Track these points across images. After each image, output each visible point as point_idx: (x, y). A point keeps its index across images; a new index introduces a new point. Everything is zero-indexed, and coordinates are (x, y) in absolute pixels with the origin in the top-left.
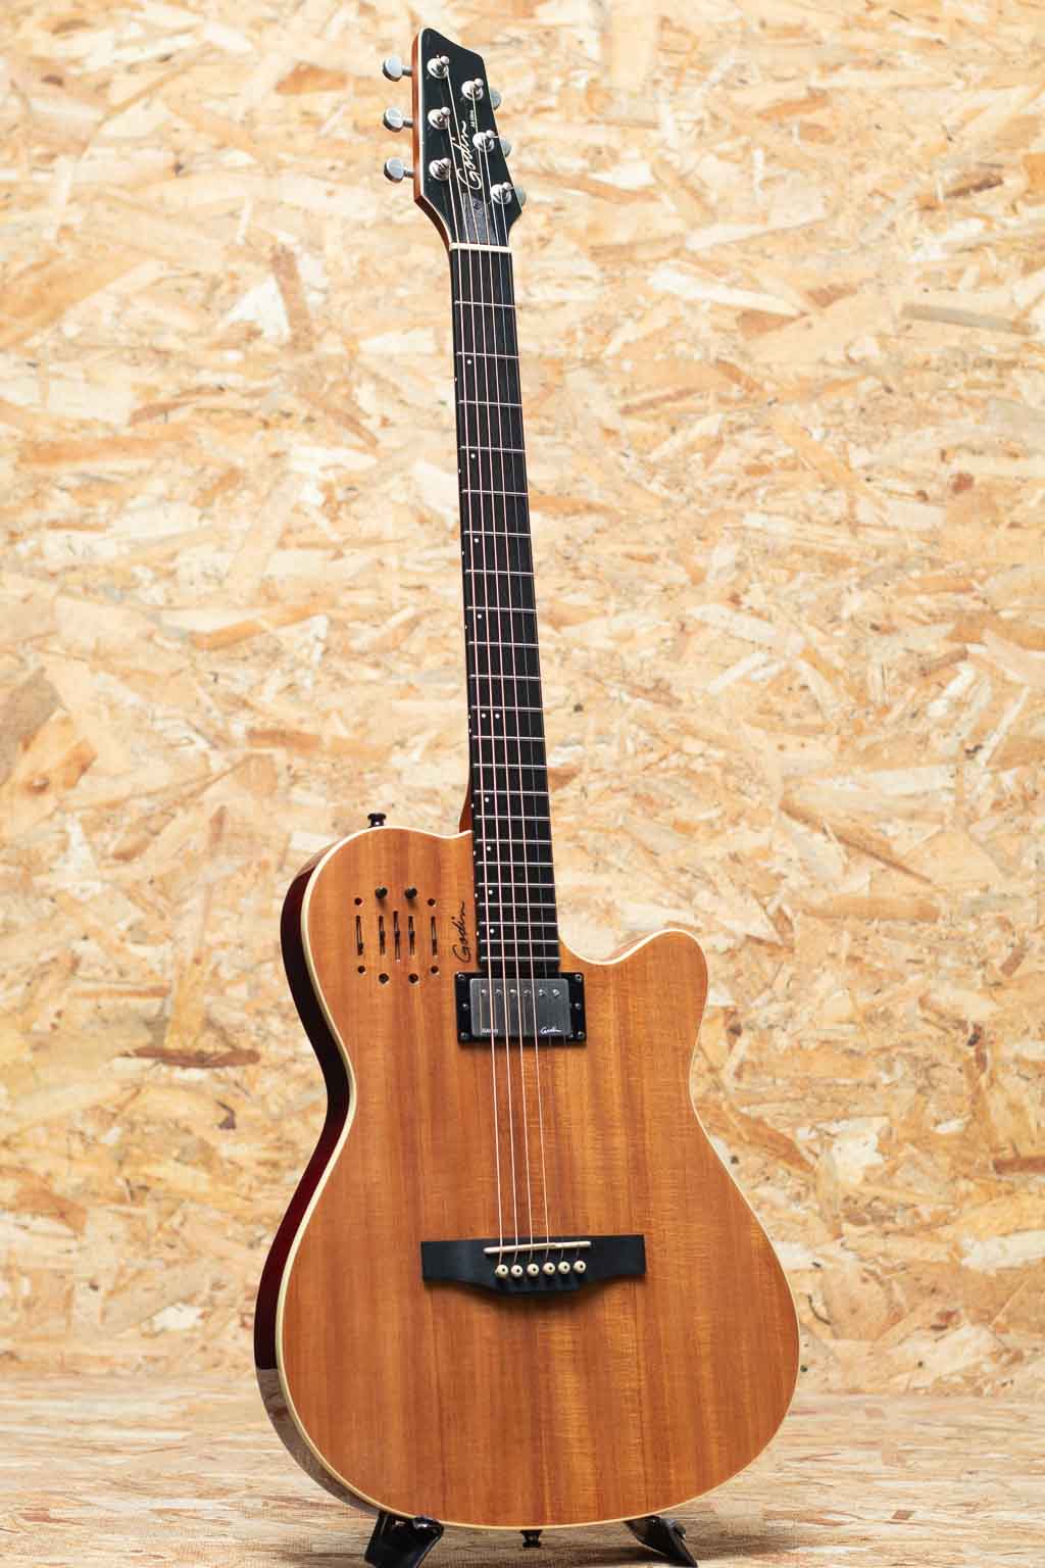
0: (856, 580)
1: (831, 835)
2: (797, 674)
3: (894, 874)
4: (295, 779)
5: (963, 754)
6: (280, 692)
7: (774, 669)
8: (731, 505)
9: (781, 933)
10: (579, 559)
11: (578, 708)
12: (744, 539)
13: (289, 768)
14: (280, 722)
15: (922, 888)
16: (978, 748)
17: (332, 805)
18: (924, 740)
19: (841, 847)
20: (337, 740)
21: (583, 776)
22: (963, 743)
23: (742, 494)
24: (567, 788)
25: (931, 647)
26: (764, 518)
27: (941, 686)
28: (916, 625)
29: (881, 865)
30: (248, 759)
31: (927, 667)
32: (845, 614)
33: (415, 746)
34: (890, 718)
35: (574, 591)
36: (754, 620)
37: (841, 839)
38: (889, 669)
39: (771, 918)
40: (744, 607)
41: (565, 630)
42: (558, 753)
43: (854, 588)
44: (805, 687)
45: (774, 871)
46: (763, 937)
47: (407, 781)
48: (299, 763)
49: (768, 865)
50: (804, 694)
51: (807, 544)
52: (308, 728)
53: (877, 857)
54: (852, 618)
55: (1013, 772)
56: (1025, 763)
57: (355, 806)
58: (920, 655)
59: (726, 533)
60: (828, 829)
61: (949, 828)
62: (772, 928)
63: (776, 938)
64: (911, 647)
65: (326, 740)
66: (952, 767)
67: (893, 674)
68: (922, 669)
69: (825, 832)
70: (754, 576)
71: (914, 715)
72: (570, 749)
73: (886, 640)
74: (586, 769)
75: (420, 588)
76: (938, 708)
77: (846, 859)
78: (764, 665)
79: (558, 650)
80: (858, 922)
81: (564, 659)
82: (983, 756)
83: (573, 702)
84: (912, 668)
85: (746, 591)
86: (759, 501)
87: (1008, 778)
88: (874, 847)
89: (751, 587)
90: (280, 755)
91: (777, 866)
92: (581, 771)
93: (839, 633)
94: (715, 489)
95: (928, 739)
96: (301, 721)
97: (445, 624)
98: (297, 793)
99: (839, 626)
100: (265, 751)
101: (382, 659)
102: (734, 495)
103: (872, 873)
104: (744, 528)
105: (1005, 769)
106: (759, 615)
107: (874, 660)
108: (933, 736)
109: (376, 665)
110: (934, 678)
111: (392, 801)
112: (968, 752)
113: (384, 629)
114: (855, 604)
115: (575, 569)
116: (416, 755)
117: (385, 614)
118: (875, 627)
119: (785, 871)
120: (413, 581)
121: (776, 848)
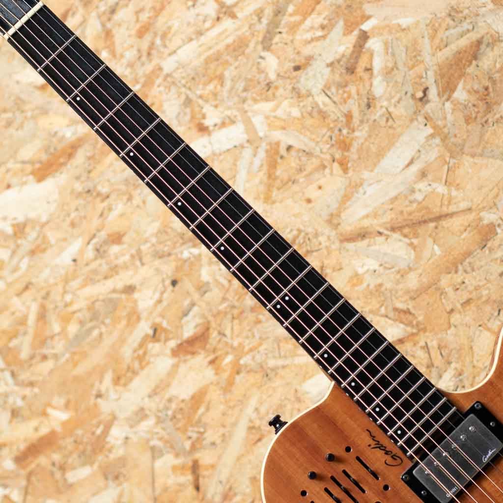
0: (260, 47)
1: (386, 232)
2: (278, 144)
3: (444, 223)
4: (63, 468)
5: (420, 104)
6: (11, 422)
7: (262, 154)
8: (149, 67)
9: (410, 324)
10: (95, 187)
11: (174, 283)
12: (173, 83)
13: (54, 464)
14: (25, 440)
15: (471, 217)
16: (425, 91)
17: (96, 466)
18: (389, 116)
19: (396, 235)
20: (64, 424)
21: (213, 325)
22: (413, 96)
23: (149, 54)
24: (211, 341)
25: (342, 49)
26: (174, 58)
27: (369, 70)
28: (319, 43)
29: (432, 225)
31: (349, 65)
32: (272, 76)
33: (107, 390)
34: (356, 121)
35: (110, 209)
36: (224, 131)
37: (393, 229)
38: (329, 88)
39: (395, 320)
40: (211, 128)
41: (126, 239)
42: (188, 322)
43: (263, 54)
44: (289, 148)
45: (372, 287)
46: (401, 337)
47: (122, 416)
48: (56, 457)
49: (365, 285)
50: (293, 153)
51: (211, 52)
52: (44, 431)
53: (425, 222)
54: (278, 75)
55: (460, 86)
56: (462, 75)
57: (107, 457)
58: (339, 61)
59: (162, 88)
60: (381, 230)
61: (452, 161)
62: (402, 326)
64: (328, 61)
65: (59, 429)
66: (421, 119)
67: (333, 90)
68: (347, 69)
69: (380, 234)
70: (200, 101)
71: (369, 106)
72: (191, 314)
73: (310, 71)
74: (210, 318)
75: (26, 288)
76: (379, 87)
77: (407, 240)
78: (255, 156)
79: (132, 256)
80: (450, 275)
81: (141, 259)
82: (433, 93)
83: (168, 282)
84: (341, 75)
85: (204, 117)
86: (162, 49)
87: (460, 94)
88: (417, 216)
89: (204, 110)
90: (43, 460)
91: (371, 281)
92: (209, 322)
93: (281, 91)
94: (131, 65)
95: (390, 113)
96: (36, 429)
97: (58, 298)
98: (72, 477)
99: (276, 88)
100: (33, 466)
101: (45, 351)
102: (144, 59)
103: (430, 236)
104: (168, 75)
105: (453, 90)
106: (223, 125)
107: (314, 91)
108: (391, 109)
109: (45, 358)
110: (360, 70)
111: (124, 435)
112: (421, 99)
113: (31, 331)
114: (272, 64)
115: (99, 194)
116: (113, 395)
117: (23, 322)
118: (297, 68)
119: (379, 281)
120: (20, 286)
121: (360, 271)
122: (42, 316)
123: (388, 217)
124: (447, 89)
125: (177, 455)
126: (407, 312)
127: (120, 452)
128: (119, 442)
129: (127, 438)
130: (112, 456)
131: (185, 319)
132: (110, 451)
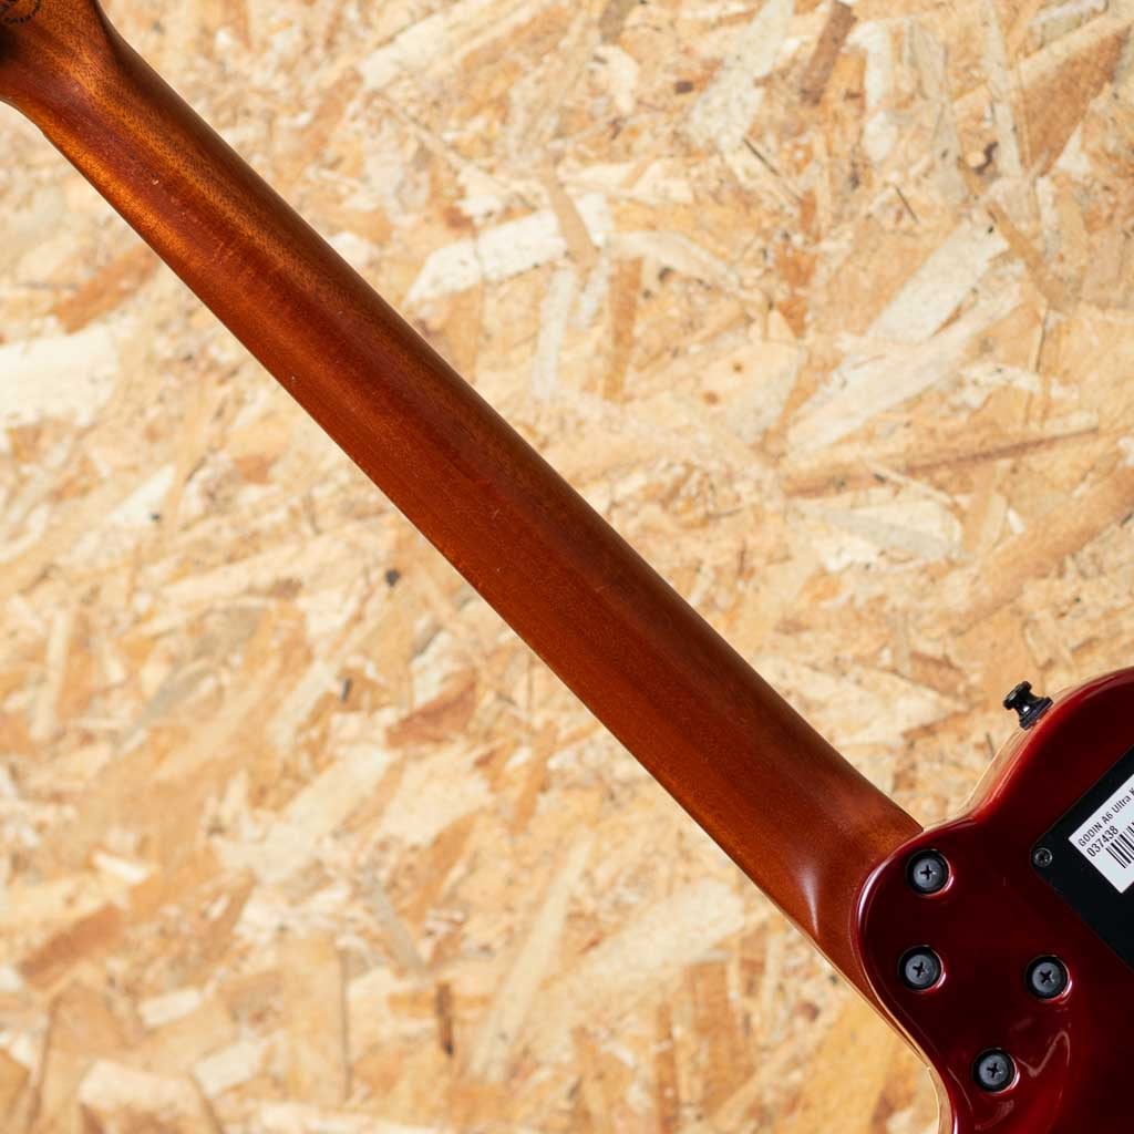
122: (81, 642)
123: (898, 443)
124: (1044, 148)
125: (401, 972)
126: (944, 663)
127: (267, 960)
128: (265, 938)
129: (283, 929)
130: (249, 968)
131: (418, 662)
132: (243, 955)
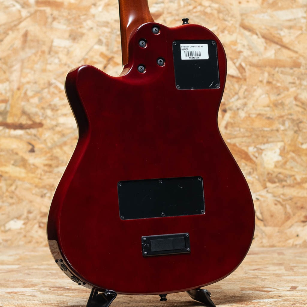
30: (36, 12)
63: (239, 75)
